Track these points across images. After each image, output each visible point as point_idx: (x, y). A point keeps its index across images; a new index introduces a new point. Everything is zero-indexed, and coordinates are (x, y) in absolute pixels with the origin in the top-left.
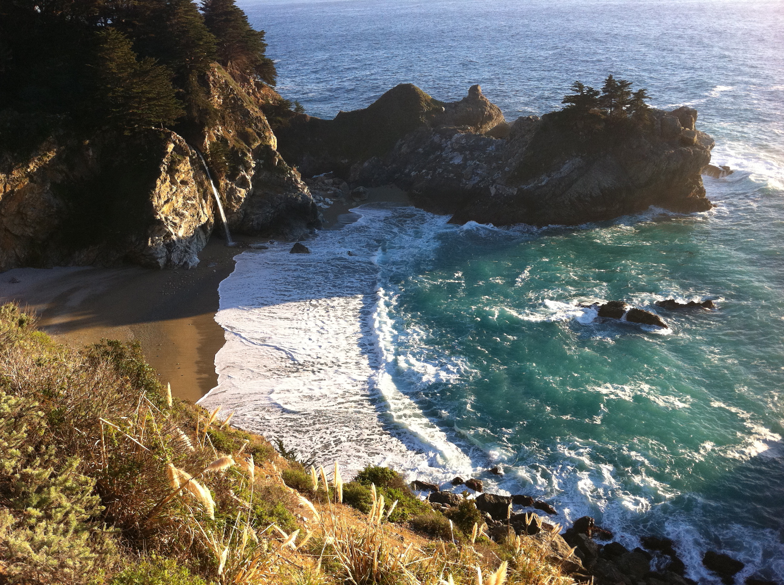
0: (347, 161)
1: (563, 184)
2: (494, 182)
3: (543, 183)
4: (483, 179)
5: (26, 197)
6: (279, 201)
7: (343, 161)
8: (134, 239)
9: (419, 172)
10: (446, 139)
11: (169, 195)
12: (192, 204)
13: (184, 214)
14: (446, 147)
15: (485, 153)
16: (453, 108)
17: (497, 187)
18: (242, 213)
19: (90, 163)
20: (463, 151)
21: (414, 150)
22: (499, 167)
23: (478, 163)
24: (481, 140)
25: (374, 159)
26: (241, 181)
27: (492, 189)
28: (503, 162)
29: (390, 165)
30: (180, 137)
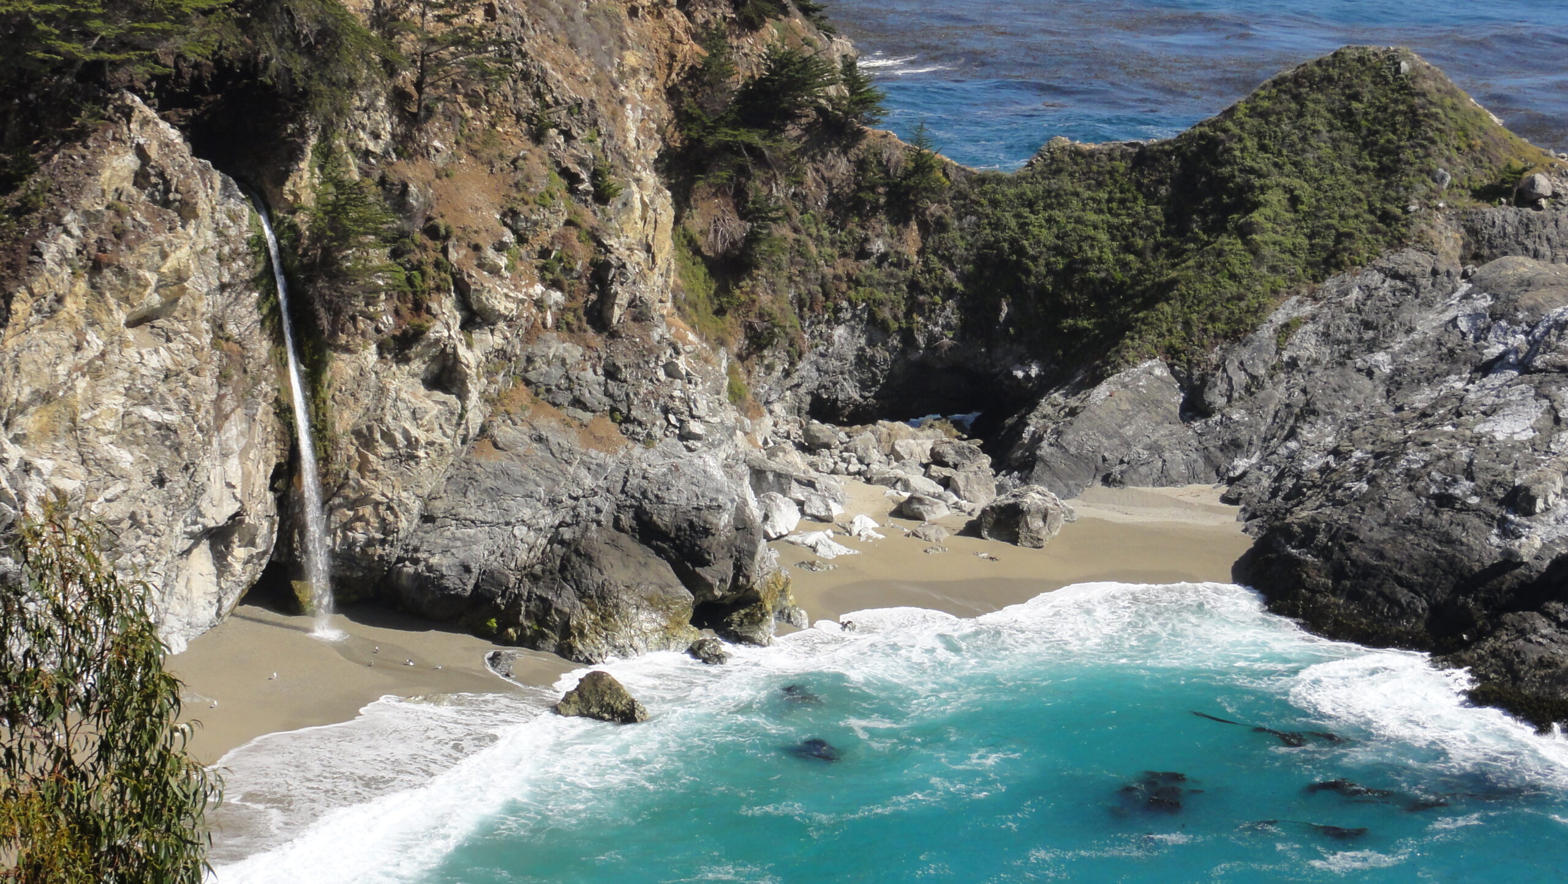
0: (1035, 368)
6: (589, 481)
7: (1019, 373)
11: (62, 370)
12: (159, 426)
13: (110, 460)
14: (1499, 358)
18: (407, 511)
20: (1553, 382)
21: (1348, 355)
25: (1147, 371)
26: (434, 368)
29: (1218, 410)
30: (170, 130)
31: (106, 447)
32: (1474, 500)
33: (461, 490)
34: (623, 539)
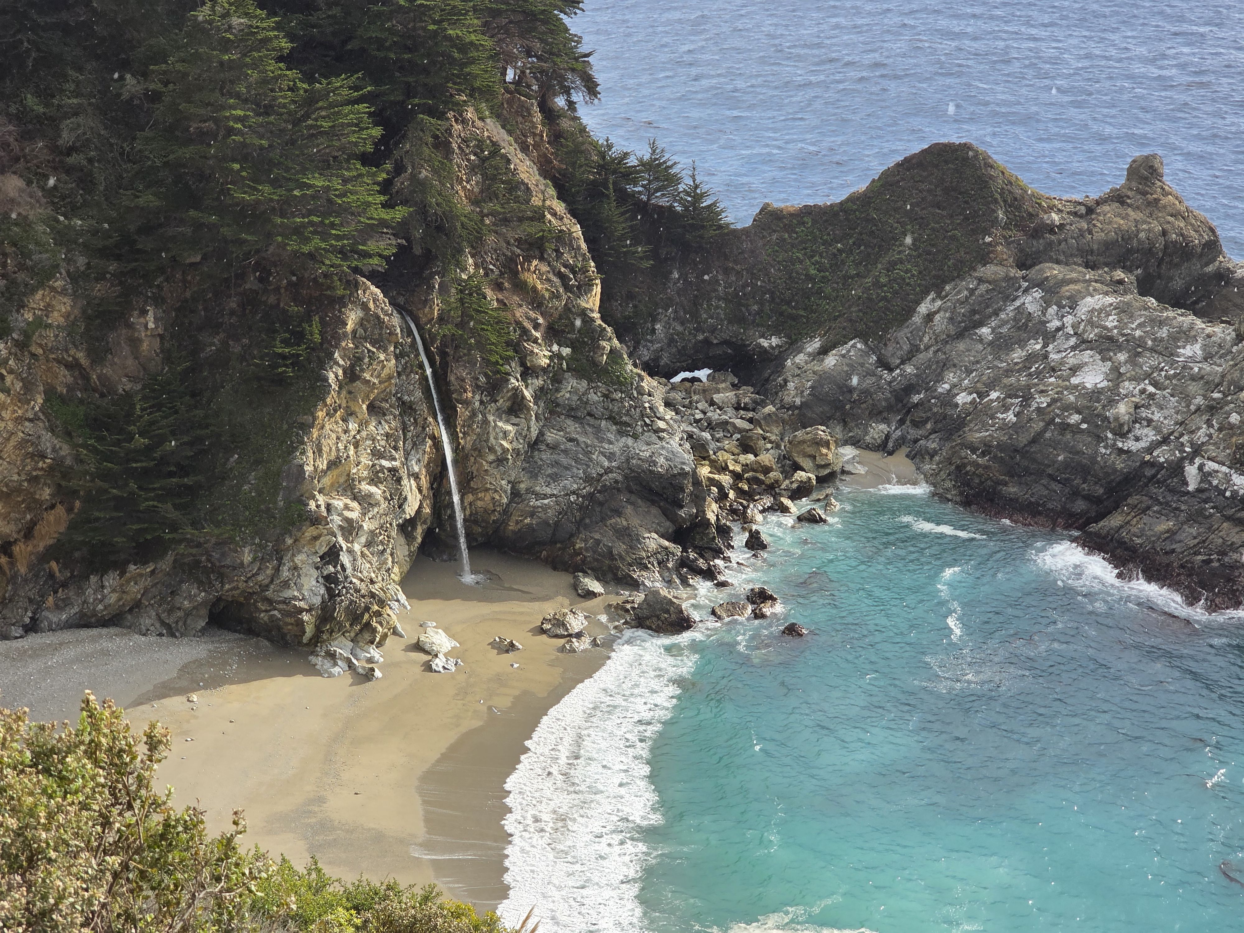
0: (775, 341)
2: (1197, 451)
4: (1165, 440)
6: (606, 464)
7: (765, 343)
8: (247, 558)
9: (981, 395)
10: (1061, 306)
11: (341, 446)
12: (390, 470)
13: (370, 495)
14: (1058, 329)
15: (1172, 364)
16: (1081, 216)
17: (1206, 469)
18: (505, 492)
19: (145, 346)
20: (1109, 350)
21: (966, 329)
22: (1213, 409)
23: (1151, 389)
24: (1161, 323)
25: (853, 346)
26: (508, 404)
27: (1191, 471)
28: (1225, 396)
29: (897, 367)
30: (378, 291)
31: (365, 487)
32: (1084, 426)
33: (534, 476)
34: (633, 498)
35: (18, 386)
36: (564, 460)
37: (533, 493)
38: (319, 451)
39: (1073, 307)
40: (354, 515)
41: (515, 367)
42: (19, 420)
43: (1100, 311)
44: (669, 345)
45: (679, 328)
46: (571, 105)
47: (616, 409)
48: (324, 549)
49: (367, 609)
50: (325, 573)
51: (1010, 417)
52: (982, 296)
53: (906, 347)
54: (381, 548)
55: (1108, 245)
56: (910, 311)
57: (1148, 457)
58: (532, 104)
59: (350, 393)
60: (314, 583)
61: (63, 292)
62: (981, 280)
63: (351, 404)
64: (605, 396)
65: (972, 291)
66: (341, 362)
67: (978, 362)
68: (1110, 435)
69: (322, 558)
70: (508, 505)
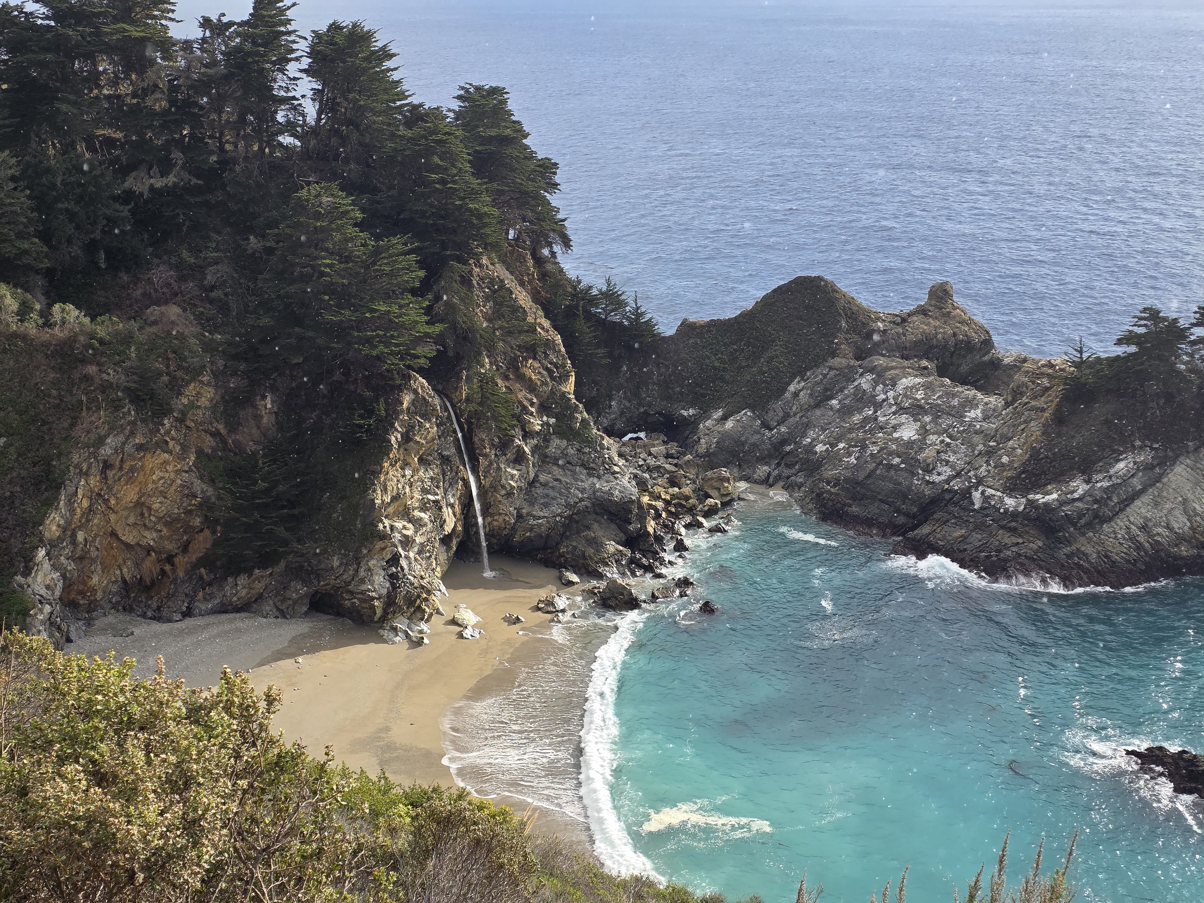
0: (691, 412)
1: (1115, 499)
2: (980, 481)
3: (1076, 495)
4: (958, 475)
5: (154, 477)
6: (580, 495)
7: (685, 413)
8: (336, 563)
9: (833, 445)
10: (885, 385)
11: (400, 486)
12: (434, 502)
13: (421, 519)
14: (884, 401)
15: (962, 423)
16: (898, 324)
17: (987, 494)
18: (513, 515)
19: (265, 420)
20: (918, 414)
21: (821, 401)
22: (990, 453)
23: (948, 440)
24: (954, 396)
25: (745, 414)
26: (514, 456)
27: (976, 495)
28: (998, 444)
29: (775, 427)
30: (424, 381)
31: (417, 514)
33: (532, 504)
34: (598, 518)
35: (178, 448)
36: (552, 493)
37: (532, 515)
38: (385, 490)
39: (894, 385)
40: (409, 533)
41: (518, 432)
42: (178, 472)
43: (912, 388)
44: (621, 416)
45: (628, 404)
46: (553, 254)
47: (586, 459)
48: (389, 556)
49: (419, 596)
50: (390, 572)
51: (853, 460)
52: (832, 379)
53: (781, 414)
54: (428, 554)
55: (916, 344)
56: (784, 390)
57: (946, 486)
58: (527, 254)
59: (406, 450)
60: (382, 579)
61: (209, 384)
62: (831, 368)
63: (406, 457)
64: (578, 450)
65: (825, 376)
66: (400, 429)
67: (830, 423)
68: (920, 472)
69: (387, 562)
70: (514, 524)
